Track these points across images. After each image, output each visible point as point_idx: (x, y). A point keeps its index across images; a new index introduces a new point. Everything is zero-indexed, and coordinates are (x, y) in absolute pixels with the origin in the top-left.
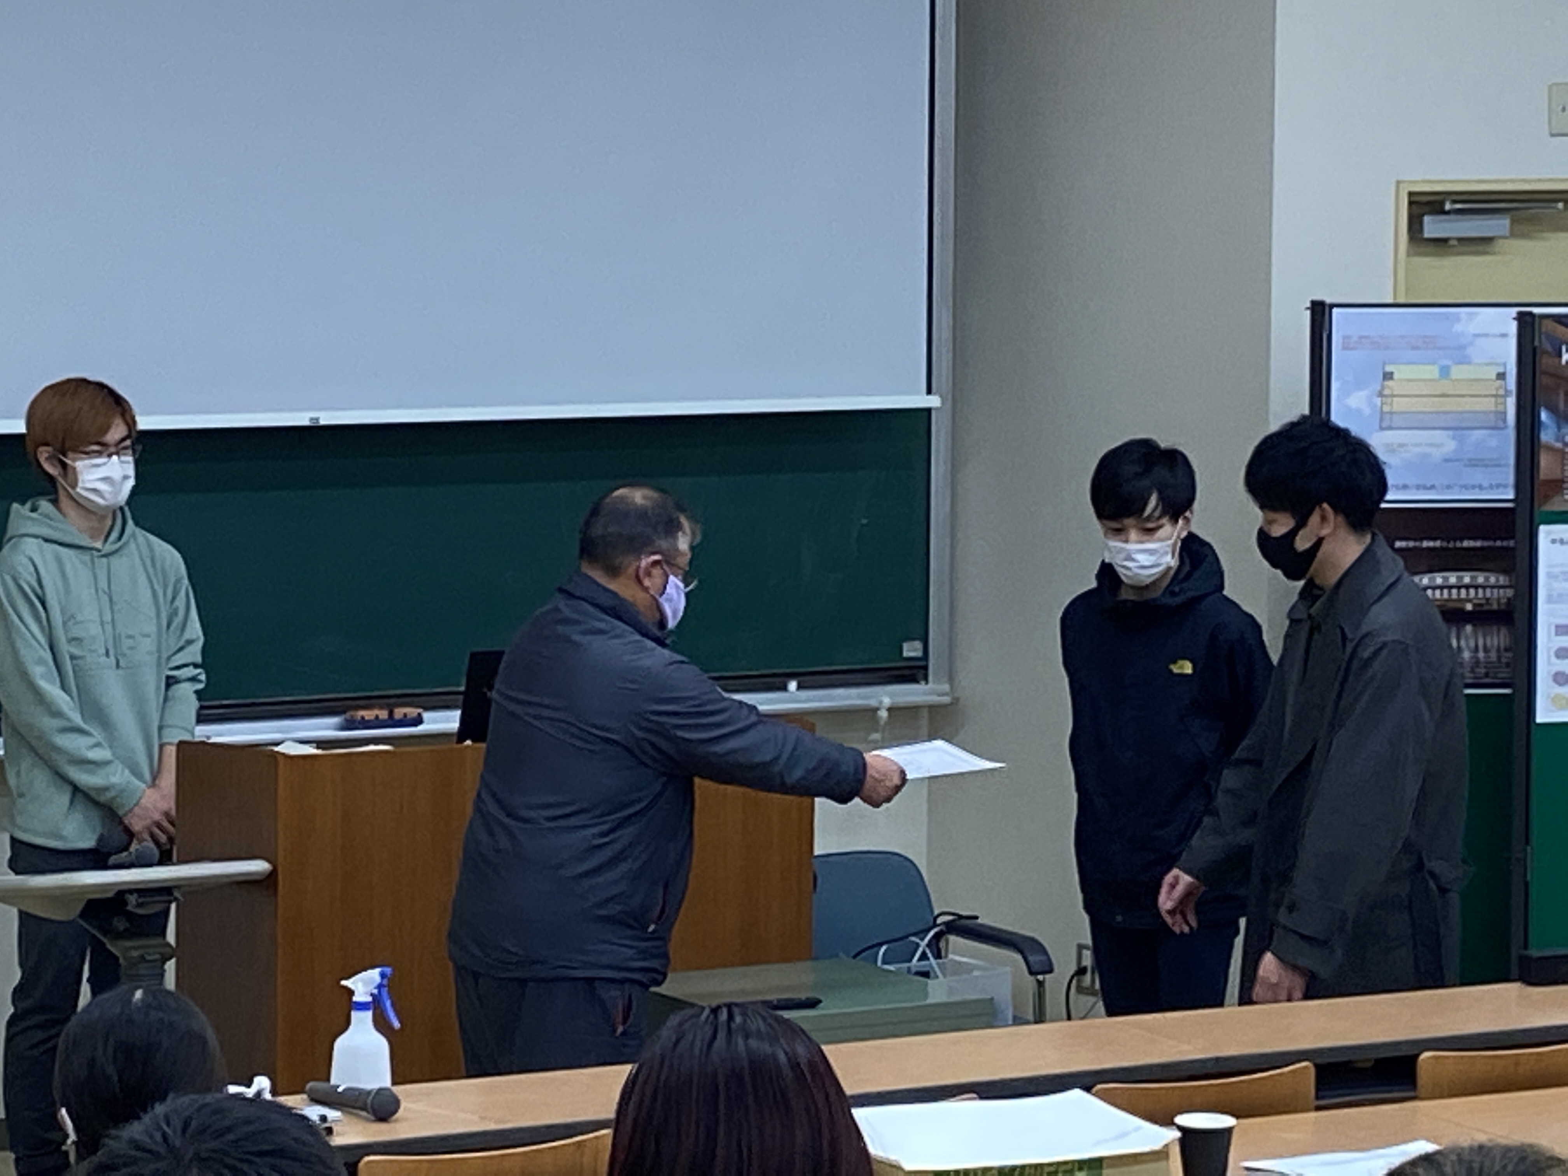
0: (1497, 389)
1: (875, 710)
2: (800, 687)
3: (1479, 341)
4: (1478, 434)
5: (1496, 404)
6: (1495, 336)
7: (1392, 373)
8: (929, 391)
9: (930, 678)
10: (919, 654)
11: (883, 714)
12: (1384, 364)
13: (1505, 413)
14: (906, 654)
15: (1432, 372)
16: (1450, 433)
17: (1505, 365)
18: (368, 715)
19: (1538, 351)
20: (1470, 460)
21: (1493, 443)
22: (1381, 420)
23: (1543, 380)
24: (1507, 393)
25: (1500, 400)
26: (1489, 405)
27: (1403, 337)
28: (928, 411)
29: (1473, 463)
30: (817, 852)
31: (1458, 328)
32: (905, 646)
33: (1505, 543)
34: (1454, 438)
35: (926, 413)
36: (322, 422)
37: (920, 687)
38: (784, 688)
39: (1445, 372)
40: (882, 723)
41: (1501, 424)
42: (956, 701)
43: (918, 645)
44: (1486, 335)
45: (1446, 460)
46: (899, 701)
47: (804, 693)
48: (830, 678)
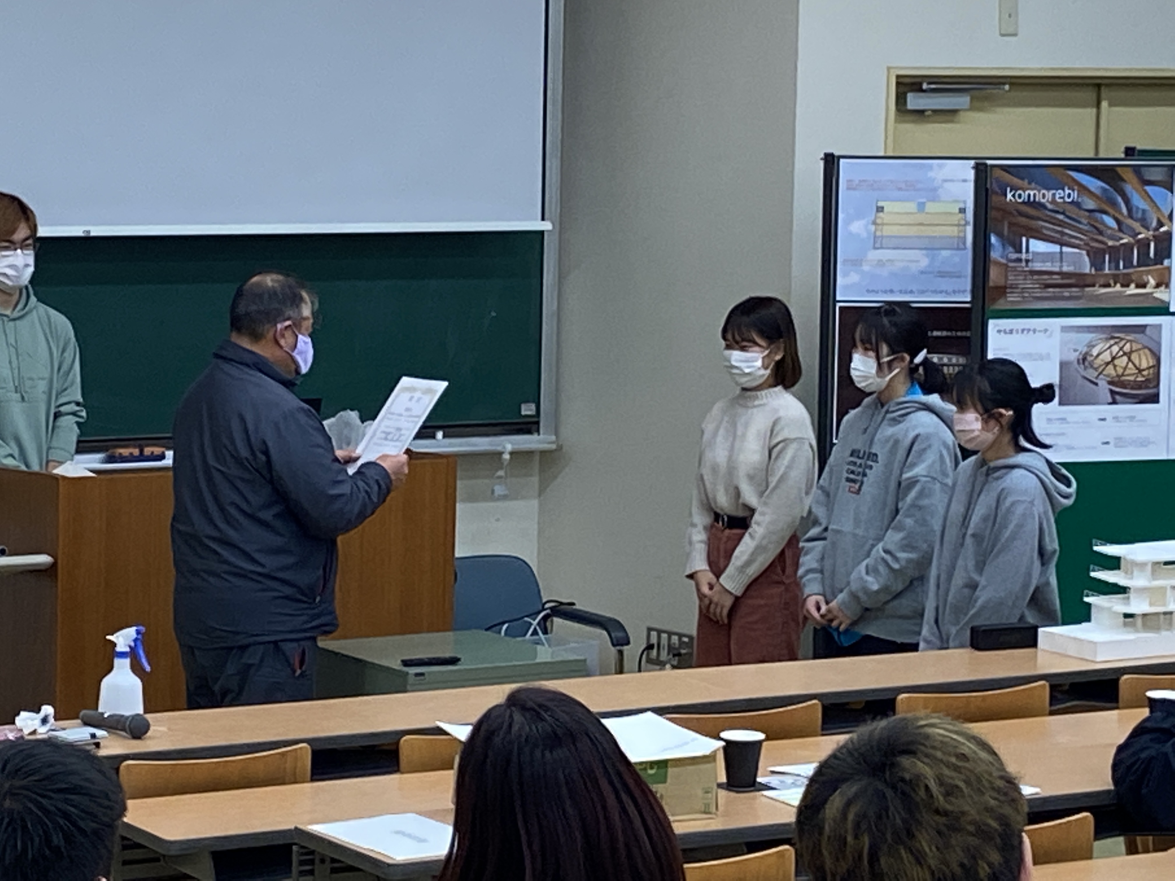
0: (959, 221)
1: (501, 454)
2: (444, 436)
3: (947, 185)
4: (945, 253)
5: (959, 232)
6: (958, 181)
7: (883, 208)
8: (543, 219)
9: (541, 431)
10: (533, 412)
11: (506, 456)
12: (878, 201)
13: (965, 238)
14: (523, 413)
15: (911, 207)
16: (924, 252)
17: (965, 202)
18: (125, 452)
19: (990, 192)
20: (939, 272)
21: (957, 259)
22: (875, 243)
23: (992, 214)
24: (967, 223)
25: (961, 228)
26: (953, 231)
27: (892, 182)
28: (542, 233)
29: (942, 274)
30: (457, 555)
31: (931, 174)
32: (523, 407)
33: (964, 334)
34: (927, 256)
35: (540, 235)
36: (93, 234)
37: (534, 437)
38: (434, 437)
39: (921, 206)
40: (505, 463)
41: (961, 246)
42: (560, 448)
43: (533, 406)
44: (952, 181)
45: (922, 272)
46: (518, 447)
47: (448, 441)
48: (468, 429)
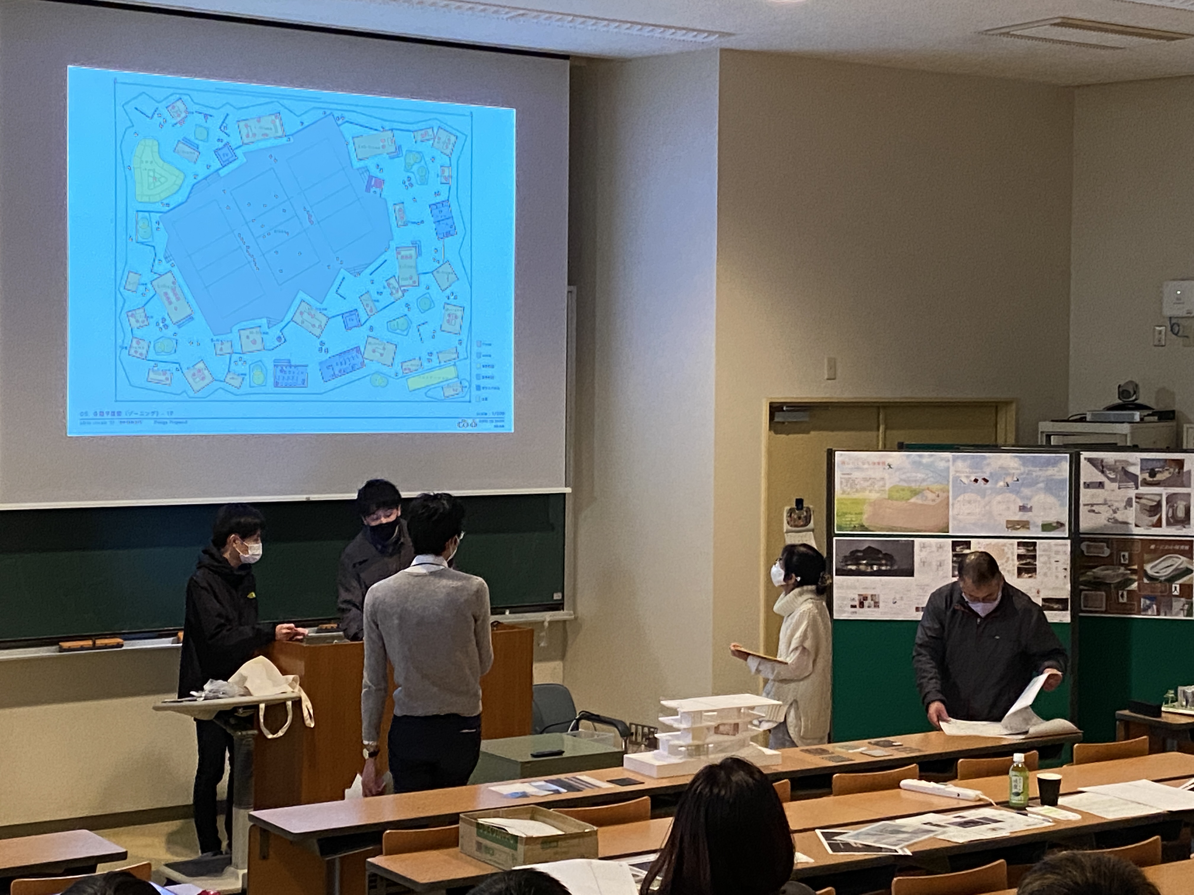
1: (543, 622)
2: (510, 613)
8: (566, 486)
9: (565, 608)
10: (560, 598)
11: (546, 624)
14: (555, 598)
18: (329, 626)
28: (564, 494)
32: (555, 595)
35: (563, 496)
36: (311, 499)
37: (561, 612)
38: (504, 613)
40: (546, 628)
43: (560, 594)
46: (552, 619)
47: (513, 616)
48: (525, 608)
